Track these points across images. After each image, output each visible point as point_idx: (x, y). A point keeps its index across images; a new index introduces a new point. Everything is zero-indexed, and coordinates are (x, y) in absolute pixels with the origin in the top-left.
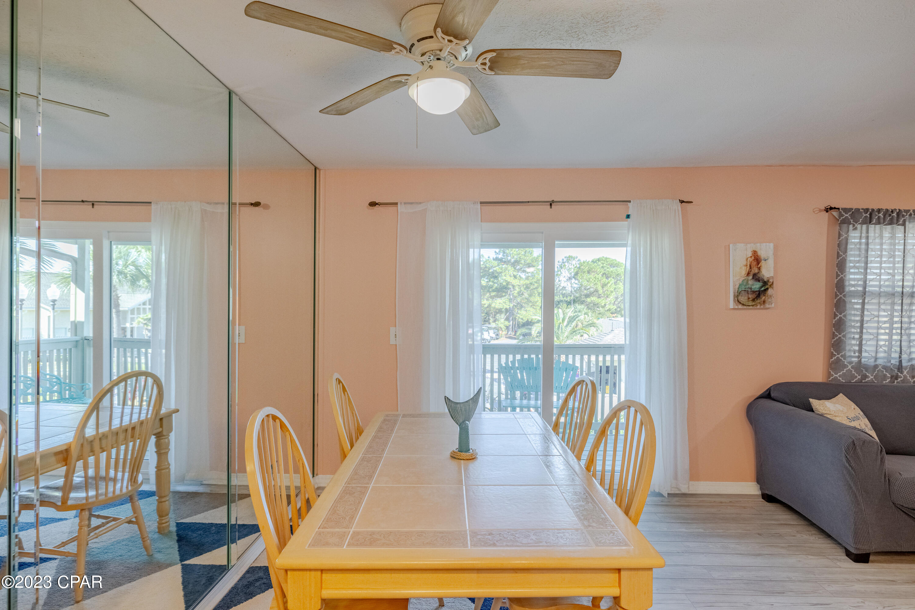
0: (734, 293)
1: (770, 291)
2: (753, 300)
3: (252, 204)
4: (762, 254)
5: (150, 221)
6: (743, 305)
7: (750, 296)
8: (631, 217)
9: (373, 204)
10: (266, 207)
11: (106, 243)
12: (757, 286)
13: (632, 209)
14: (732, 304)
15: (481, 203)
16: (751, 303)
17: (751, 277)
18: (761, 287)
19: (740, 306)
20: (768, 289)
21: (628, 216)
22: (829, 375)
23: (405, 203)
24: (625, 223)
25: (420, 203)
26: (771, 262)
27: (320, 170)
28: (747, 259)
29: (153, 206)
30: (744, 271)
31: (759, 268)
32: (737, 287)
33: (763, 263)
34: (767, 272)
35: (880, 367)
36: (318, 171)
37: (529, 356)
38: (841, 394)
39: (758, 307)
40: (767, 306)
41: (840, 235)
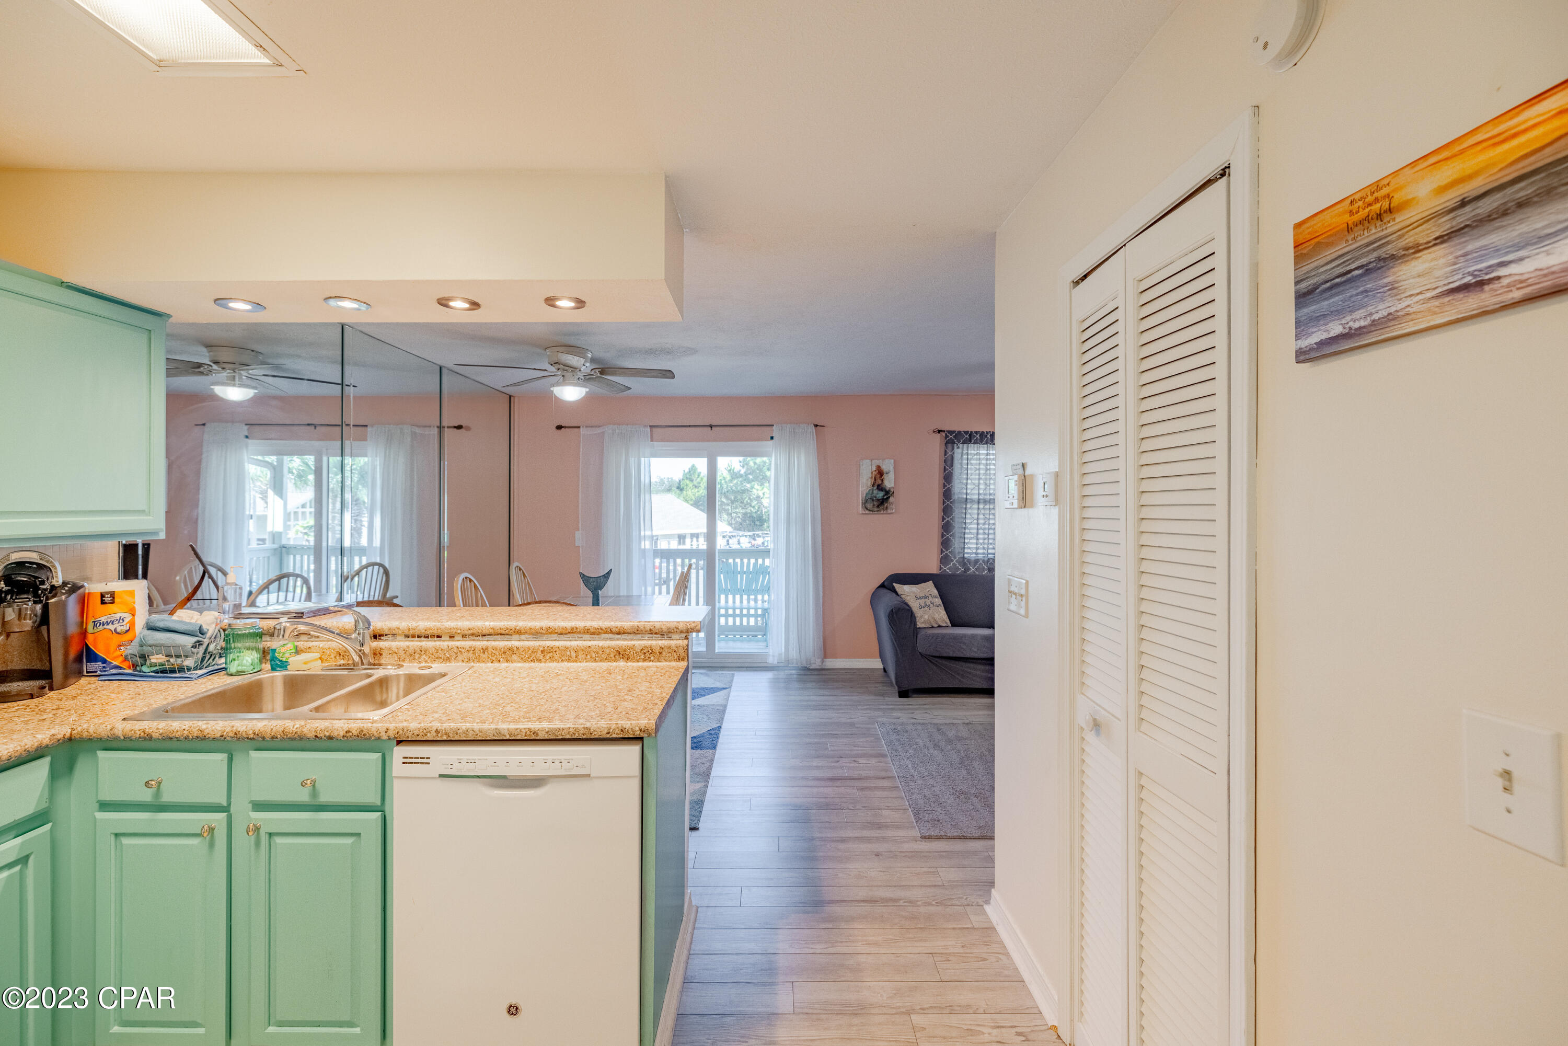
0: (862, 500)
1: (891, 499)
2: (878, 507)
3: (455, 427)
4: (885, 468)
5: (365, 440)
6: (870, 510)
7: (875, 503)
8: (774, 438)
9: (559, 427)
10: (468, 429)
11: (325, 459)
12: (880, 495)
13: (775, 431)
14: (861, 510)
15: (650, 426)
16: (876, 509)
17: (875, 488)
18: (884, 496)
19: (867, 512)
20: (889, 497)
21: (772, 438)
22: (941, 568)
23: (587, 427)
24: (771, 442)
25: (599, 426)
26: (892, 475)
27: (514, 397)
28: (872, 473)
29: (369, 429)
30: (870, 483)
31: (882, 480)
32: (865, 495)
33: (885, 476)
34: (889, 483)
35: (981, 561)
36: (512, 398)
37: (734, 560)
38: (931, 582)
39: (882, 512)
40: (889, 511)
41: (946, 453)
